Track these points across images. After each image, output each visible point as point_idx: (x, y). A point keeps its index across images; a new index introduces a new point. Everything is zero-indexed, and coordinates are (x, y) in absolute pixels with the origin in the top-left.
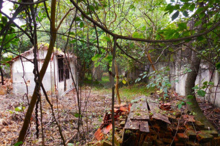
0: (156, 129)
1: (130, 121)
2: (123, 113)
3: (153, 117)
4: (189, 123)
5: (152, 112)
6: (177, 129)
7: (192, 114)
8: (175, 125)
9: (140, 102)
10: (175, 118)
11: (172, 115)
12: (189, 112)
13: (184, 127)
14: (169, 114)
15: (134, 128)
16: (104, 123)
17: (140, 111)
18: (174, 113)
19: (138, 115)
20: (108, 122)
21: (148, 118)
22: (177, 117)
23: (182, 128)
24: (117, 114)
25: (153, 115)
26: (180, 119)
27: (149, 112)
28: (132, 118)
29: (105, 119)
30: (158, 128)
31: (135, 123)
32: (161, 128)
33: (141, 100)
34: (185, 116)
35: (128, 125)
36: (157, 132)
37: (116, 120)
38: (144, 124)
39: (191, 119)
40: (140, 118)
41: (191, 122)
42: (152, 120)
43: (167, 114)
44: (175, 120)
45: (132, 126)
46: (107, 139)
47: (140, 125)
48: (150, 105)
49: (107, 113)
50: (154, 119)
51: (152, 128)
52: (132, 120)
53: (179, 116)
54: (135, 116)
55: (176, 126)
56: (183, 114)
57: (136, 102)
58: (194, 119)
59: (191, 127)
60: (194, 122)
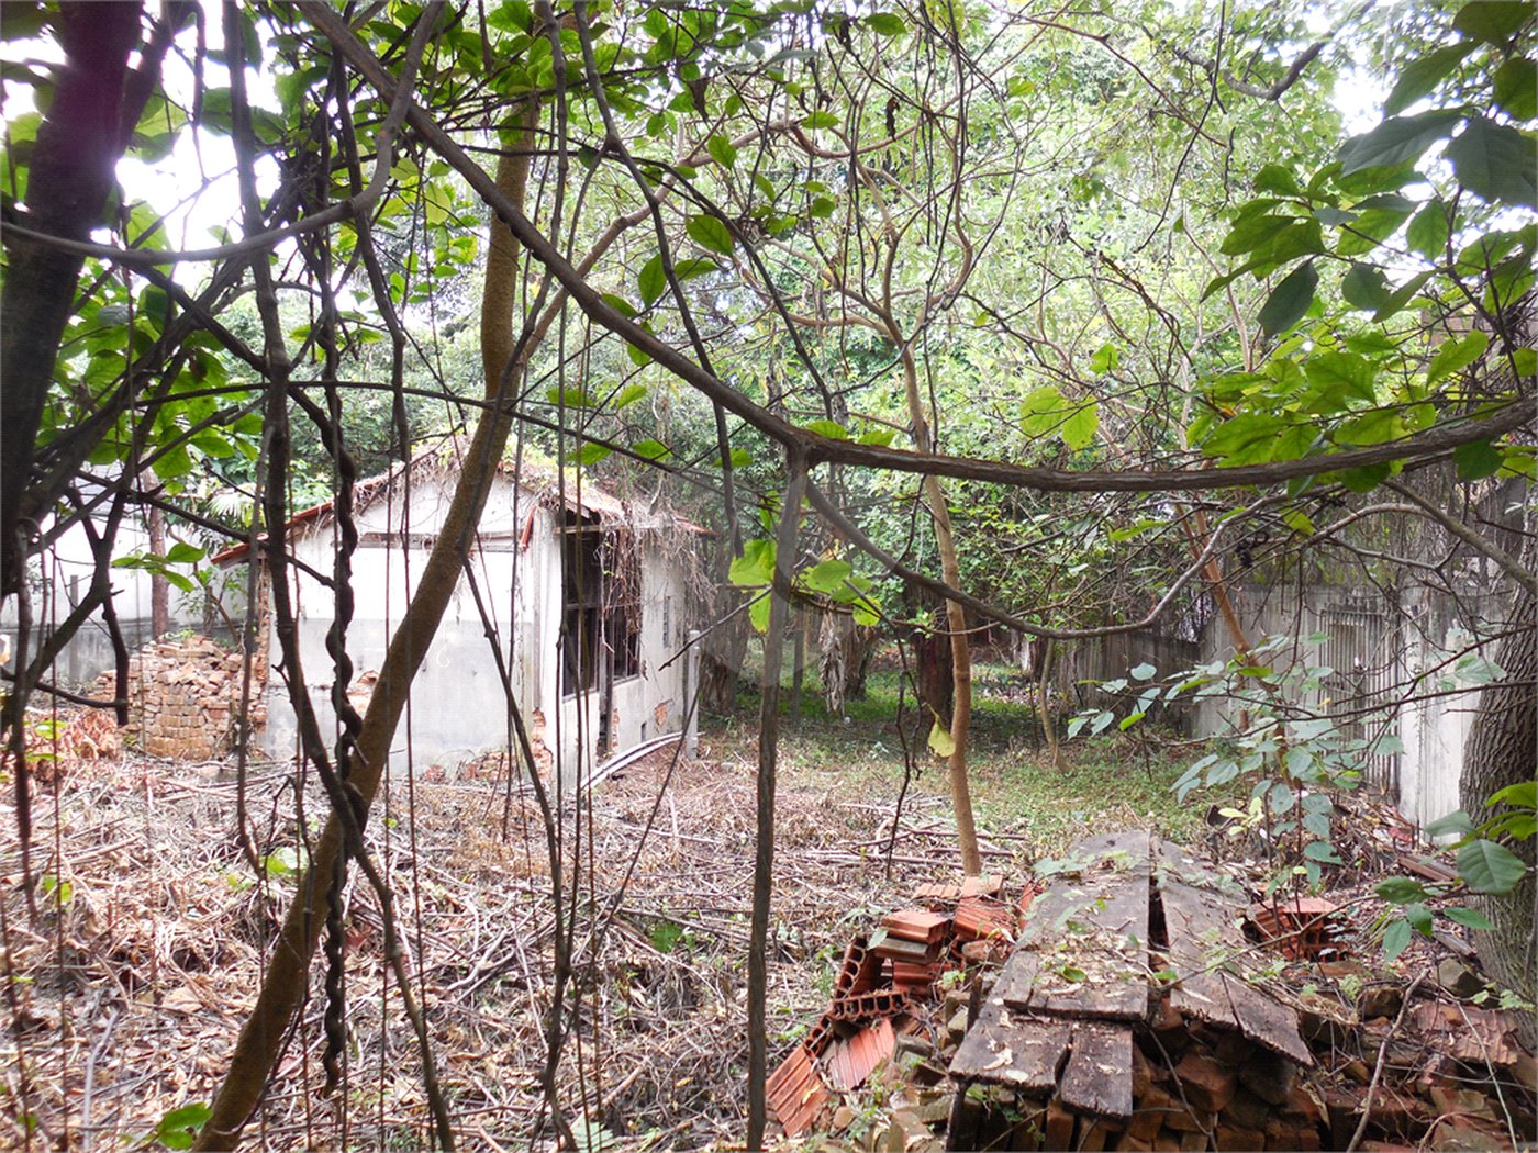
0: (1197, 1095)
1: (1005, 1018)
2: (973, 949)
3: (1174, 1001)
4: (1467, 1072)
5: (1175, 961)
6: (1365, 1108)
7: (1492, 1003)
8: (1348, 1073)
9: (1104, 881)
10: (1353, 1019)
11: (1329, 992)
12: (1467, 986)
13: (1426, 1097)
14: (1310, 989)
15: (1020, 1076)
16: (839, 1007)
17: (1091, 946)
18: (1350, 983)
19: (1069, 975)
20: (868, 1003)
21: (1139, 1006)
22: (1367, 1017)
23: (1404, 1105)
24: (934, 948)
25: (1177, 987)
26: (1394, 1029)
27: (1154, 964)
28: (1020, 997)
29: (846, 982)
30: (1215, 1084)
31: (1038, 1036)
32: (1239, 1089)
33: (1108, 866)
34: (1433, 1016)
35: (983, 1044)
36: (1204, 1115)
37: (922, 990)
38: (1099, 1052)
39: (1484, 1043)
40: (1077, 1005)
41: (1481, 1067)
42: (1175, 1020)
43: (1296, 986)
44: (1350, 1039)
45: (1006, 1056)
46: (844, 1131)
47: (1068, 1052)
48: (1169, 906)
49: (862, 942)
50: (1186, 1015)
51: (1169, 1086)
52: (1016, 1008)
53: (1384, 1005)
54: (1045, 979)
55: (1356, 1081)
56: (1424, 992)
57: (1075, 878)
58: (1510, 1040)
59: (1479, 1101)
60: (1503, 1071)
